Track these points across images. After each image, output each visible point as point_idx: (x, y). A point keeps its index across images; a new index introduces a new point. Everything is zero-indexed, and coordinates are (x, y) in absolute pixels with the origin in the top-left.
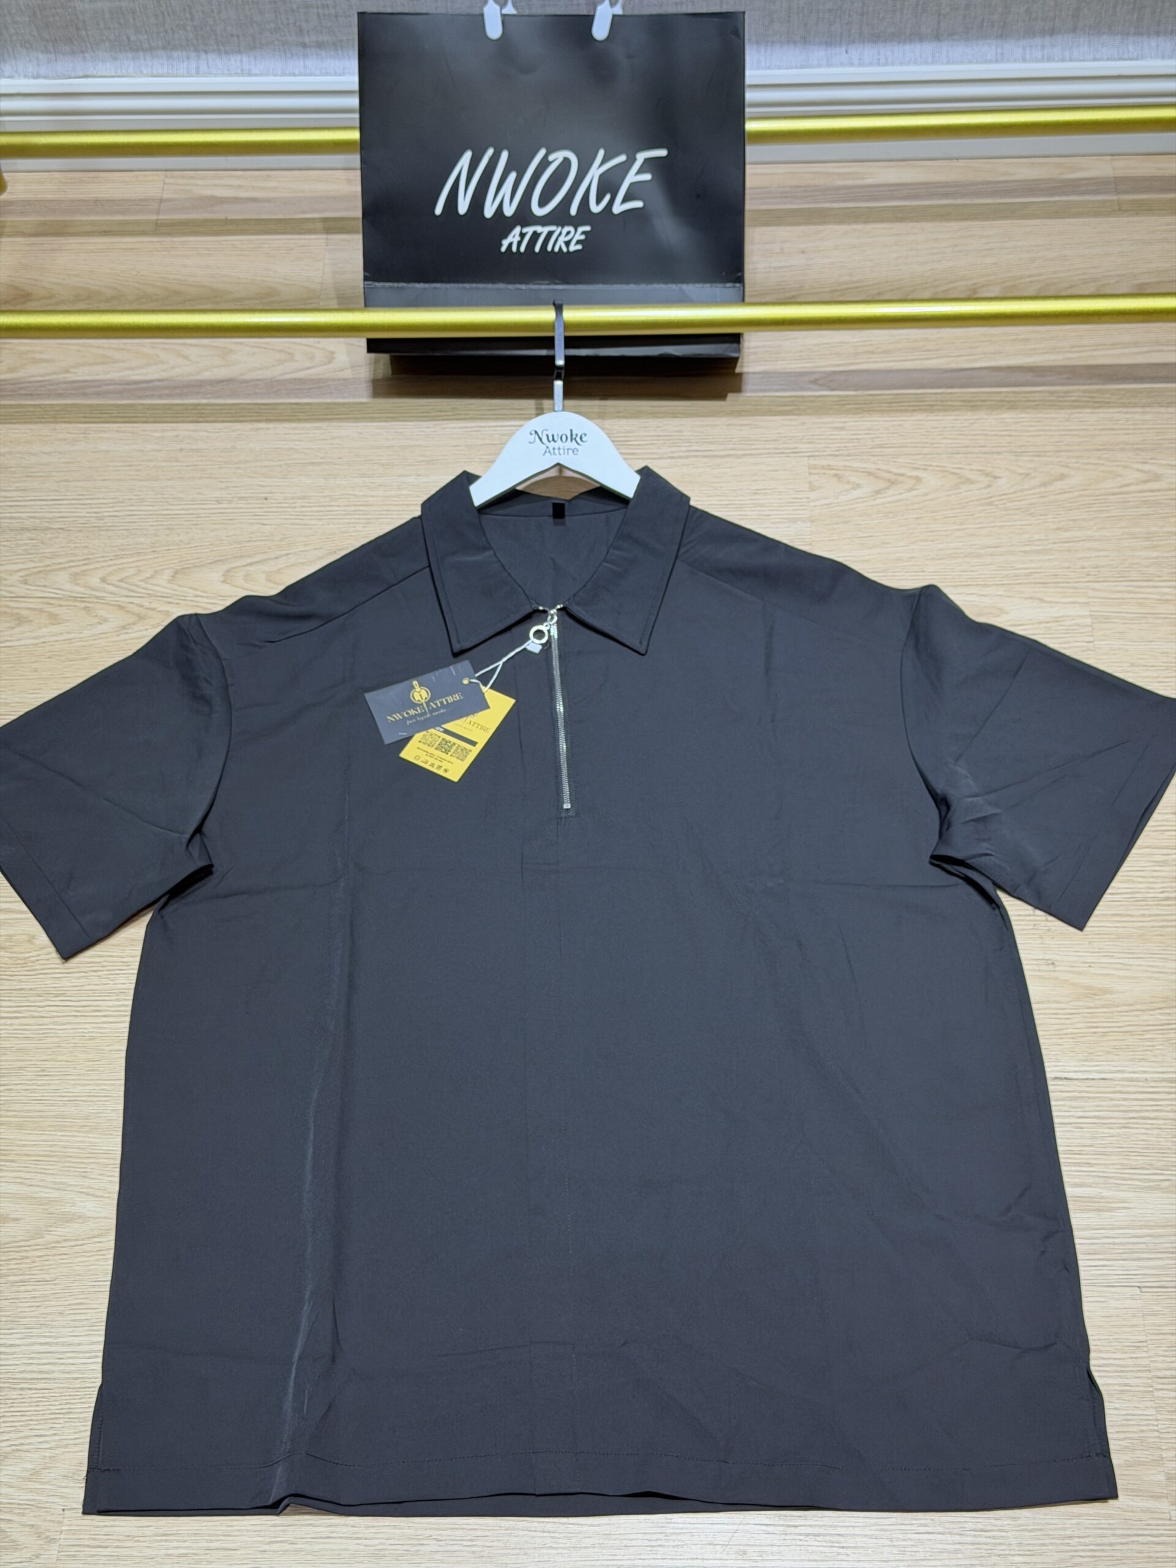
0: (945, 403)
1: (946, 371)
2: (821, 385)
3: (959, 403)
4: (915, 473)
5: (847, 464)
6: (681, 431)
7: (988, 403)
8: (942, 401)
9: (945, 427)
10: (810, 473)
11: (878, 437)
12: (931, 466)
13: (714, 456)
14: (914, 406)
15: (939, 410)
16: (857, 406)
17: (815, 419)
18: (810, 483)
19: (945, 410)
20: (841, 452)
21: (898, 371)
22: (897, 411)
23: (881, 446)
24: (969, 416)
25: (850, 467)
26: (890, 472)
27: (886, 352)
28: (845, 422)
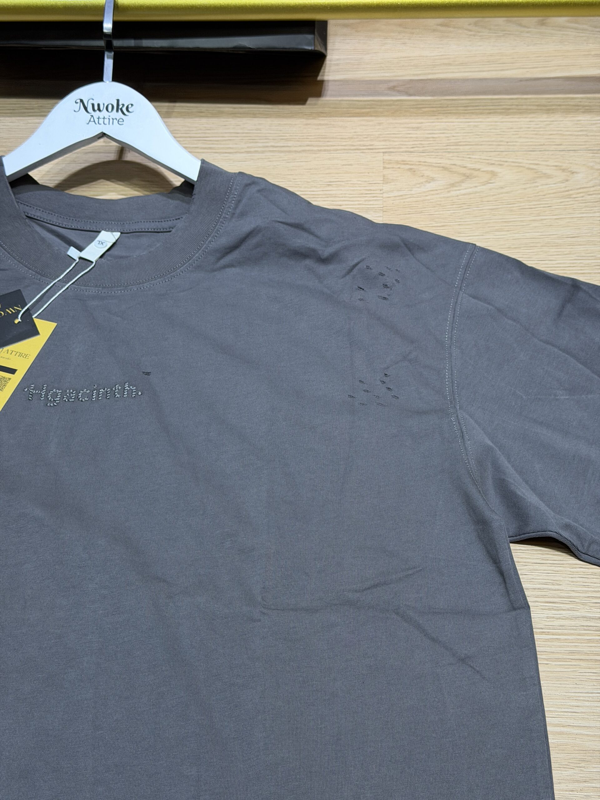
0: (520, 107)
1: (521, 80)
2: (399, 91)
3: (535, 108)
4: (490, 168)
5: (422, 159)
6: (259, 130)
7: (562, 107)
8: (517, 105)
9: (521, 128)
10: (384, 168)
11: (454, 136)
12: (506, 162)
13: (290, 152)
14: (490, 110)
15: (514, 113)
16: (434, 109)
17: (391, 120)
18: (384, 176)
19: (521, 113)
20: (416, 149)
21: (473, 80)
22: (473, 113)
23: (456, 144)
24: (544, 118)
25: (425, 162)
26: (465, 167)
27: (461, 64)
28: (422, 123)
